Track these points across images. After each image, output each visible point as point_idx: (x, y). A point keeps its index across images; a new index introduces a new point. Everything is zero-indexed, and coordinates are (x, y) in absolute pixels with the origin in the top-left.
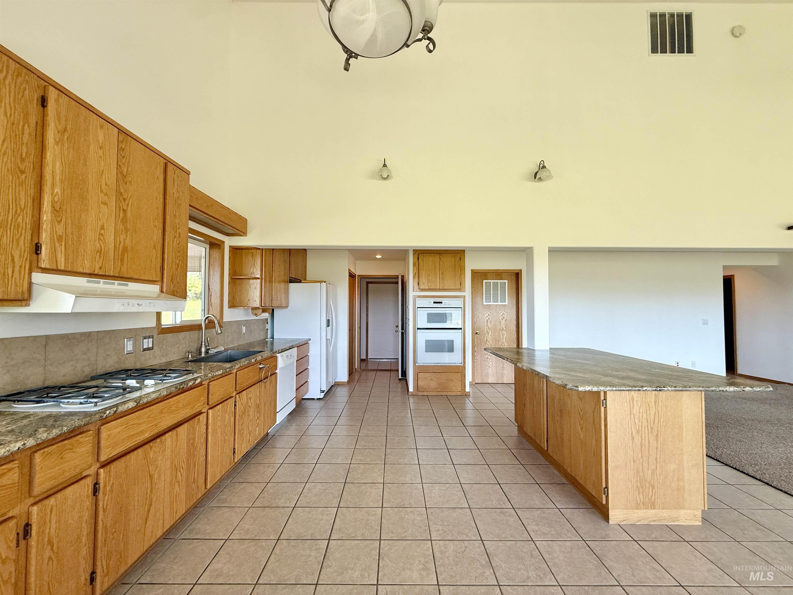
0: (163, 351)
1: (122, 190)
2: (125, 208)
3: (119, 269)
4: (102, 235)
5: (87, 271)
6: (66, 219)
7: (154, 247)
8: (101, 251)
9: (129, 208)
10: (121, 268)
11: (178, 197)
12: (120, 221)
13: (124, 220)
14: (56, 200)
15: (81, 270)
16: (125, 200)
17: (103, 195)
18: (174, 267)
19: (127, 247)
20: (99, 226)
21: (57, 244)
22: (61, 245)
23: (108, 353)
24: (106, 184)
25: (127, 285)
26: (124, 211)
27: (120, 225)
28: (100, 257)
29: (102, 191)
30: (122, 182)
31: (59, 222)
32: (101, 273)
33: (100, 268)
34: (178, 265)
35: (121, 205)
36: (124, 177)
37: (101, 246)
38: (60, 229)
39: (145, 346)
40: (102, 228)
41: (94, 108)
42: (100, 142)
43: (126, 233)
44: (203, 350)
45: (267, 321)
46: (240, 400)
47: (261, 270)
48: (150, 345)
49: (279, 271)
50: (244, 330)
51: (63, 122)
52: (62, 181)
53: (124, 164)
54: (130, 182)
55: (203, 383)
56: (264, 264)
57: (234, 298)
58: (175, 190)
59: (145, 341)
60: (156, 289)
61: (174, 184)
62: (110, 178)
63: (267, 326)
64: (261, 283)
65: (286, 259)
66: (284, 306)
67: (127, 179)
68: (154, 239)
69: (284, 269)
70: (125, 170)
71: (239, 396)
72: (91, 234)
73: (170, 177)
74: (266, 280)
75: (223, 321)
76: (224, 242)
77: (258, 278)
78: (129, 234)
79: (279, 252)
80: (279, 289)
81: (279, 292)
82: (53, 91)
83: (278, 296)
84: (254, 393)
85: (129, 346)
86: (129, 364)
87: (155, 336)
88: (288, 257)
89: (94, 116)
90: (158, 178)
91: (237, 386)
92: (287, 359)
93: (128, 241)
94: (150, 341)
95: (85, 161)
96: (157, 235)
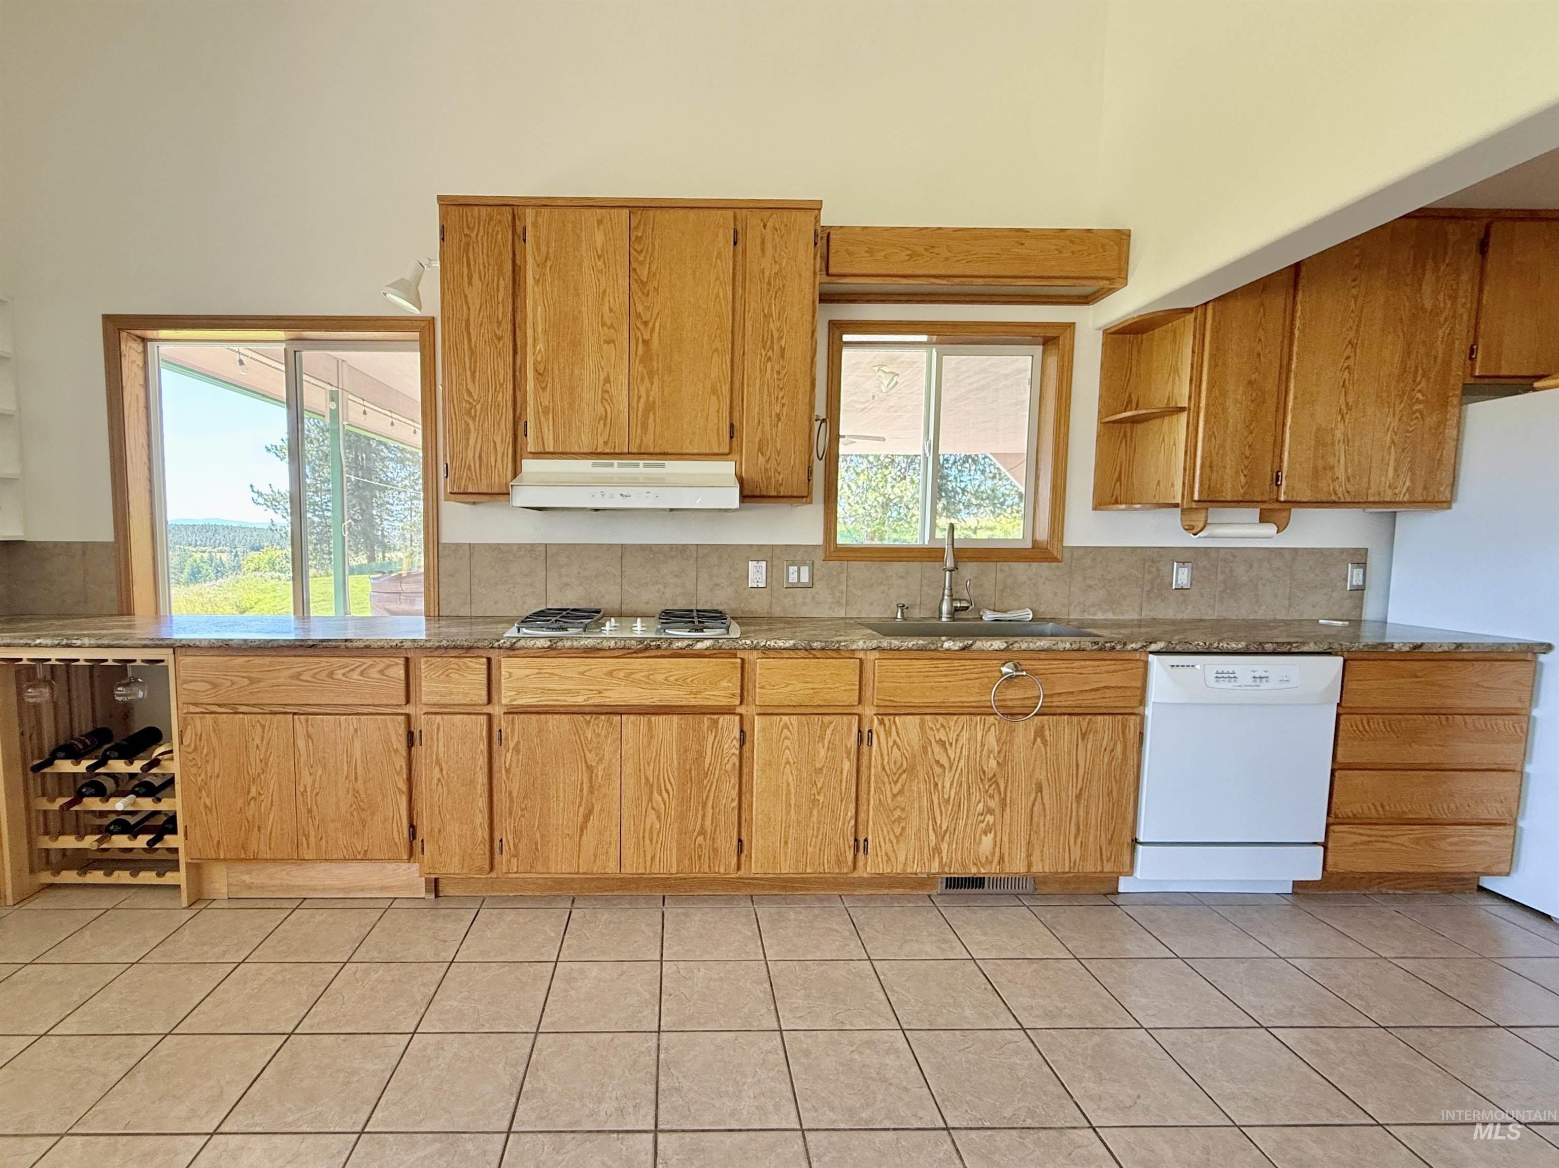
0: (837, 594)
1: (640, 309)
2: (647, 337)
3: (638, 441)
4: (607, 392)
5: (586, 450)
6: (553, 381)
7: (714, 391)
8: (606, 416)
9: (655, 336)
10: (642, 440)
11: (776, 274)
12: (637, 362)
13: (646, 359)
14: (539, 360)
15: (576, 450)
16: (646, 323)
17: (605, 328)
18: (767, 420)
19: (654, 402)
20: (602, 378)
21: (543, 419)
22: (548, 419)
23: (718, 581)
24: (611, 310)
25: (663, 466)
26: (647, 343)
27: (638, 368)
28: (605, 425)
29: (604, 325)
30: (640, 294)
31: (544, 389)
32: (607, 451)
33: (606, 443)
34: (778, 415)
35: (639, 334)
36: (643, 284)
37: (606, 411)
38: (546, 400)
39: (793, 578)
40: (607, 380)
41: (593, 199)
42: (599, 247)
43: (651, 379)
44: (945, 607)
45: (1360, 558)
46: (888, 733)
47: (1195, 382)
48: (805, 578)
49: (1350, 362)
50: (1182, 576)
51: (543, 249)
52: (545, 332)
53: (641, 263)
54: (656, 289)
55: (740, 654)
56: (1212, 356)
57: (1119, 479)
58: (766, 263)
59: (793, 569)
60: (727, 468)
61: (763, 250)
62: (618, 297)
63: (1355, 577)
64: (1192, 428)
65: (1423, 309)
66: (1400, 498)
67: (650, 287)
68: (713, 376)
69: (1408, 353)
70: (644, 273)
71: (882, 722)
72: (588, 395)
73: (752, 239)
74: (1224, 410)
75: (1065, 544)
76: (1072, 325)
77: (1182, 409)
78: (656, 380)
79: (1354, 291)
80: (1345, 435)
81: (1341, 448)
82: (530, 214)
83: (1331, 460)
84: (965, 735)
85: (757, 574)
86: (759, 606)
87: (818, 563)
88: (1454, 298)
89: (588, 212)
90: (719, 256)
91: (868, 693)
92: (1225, 684)
93: (655, 393)
94: (805, 571)
95: (576, 289)
96: (719, 368)
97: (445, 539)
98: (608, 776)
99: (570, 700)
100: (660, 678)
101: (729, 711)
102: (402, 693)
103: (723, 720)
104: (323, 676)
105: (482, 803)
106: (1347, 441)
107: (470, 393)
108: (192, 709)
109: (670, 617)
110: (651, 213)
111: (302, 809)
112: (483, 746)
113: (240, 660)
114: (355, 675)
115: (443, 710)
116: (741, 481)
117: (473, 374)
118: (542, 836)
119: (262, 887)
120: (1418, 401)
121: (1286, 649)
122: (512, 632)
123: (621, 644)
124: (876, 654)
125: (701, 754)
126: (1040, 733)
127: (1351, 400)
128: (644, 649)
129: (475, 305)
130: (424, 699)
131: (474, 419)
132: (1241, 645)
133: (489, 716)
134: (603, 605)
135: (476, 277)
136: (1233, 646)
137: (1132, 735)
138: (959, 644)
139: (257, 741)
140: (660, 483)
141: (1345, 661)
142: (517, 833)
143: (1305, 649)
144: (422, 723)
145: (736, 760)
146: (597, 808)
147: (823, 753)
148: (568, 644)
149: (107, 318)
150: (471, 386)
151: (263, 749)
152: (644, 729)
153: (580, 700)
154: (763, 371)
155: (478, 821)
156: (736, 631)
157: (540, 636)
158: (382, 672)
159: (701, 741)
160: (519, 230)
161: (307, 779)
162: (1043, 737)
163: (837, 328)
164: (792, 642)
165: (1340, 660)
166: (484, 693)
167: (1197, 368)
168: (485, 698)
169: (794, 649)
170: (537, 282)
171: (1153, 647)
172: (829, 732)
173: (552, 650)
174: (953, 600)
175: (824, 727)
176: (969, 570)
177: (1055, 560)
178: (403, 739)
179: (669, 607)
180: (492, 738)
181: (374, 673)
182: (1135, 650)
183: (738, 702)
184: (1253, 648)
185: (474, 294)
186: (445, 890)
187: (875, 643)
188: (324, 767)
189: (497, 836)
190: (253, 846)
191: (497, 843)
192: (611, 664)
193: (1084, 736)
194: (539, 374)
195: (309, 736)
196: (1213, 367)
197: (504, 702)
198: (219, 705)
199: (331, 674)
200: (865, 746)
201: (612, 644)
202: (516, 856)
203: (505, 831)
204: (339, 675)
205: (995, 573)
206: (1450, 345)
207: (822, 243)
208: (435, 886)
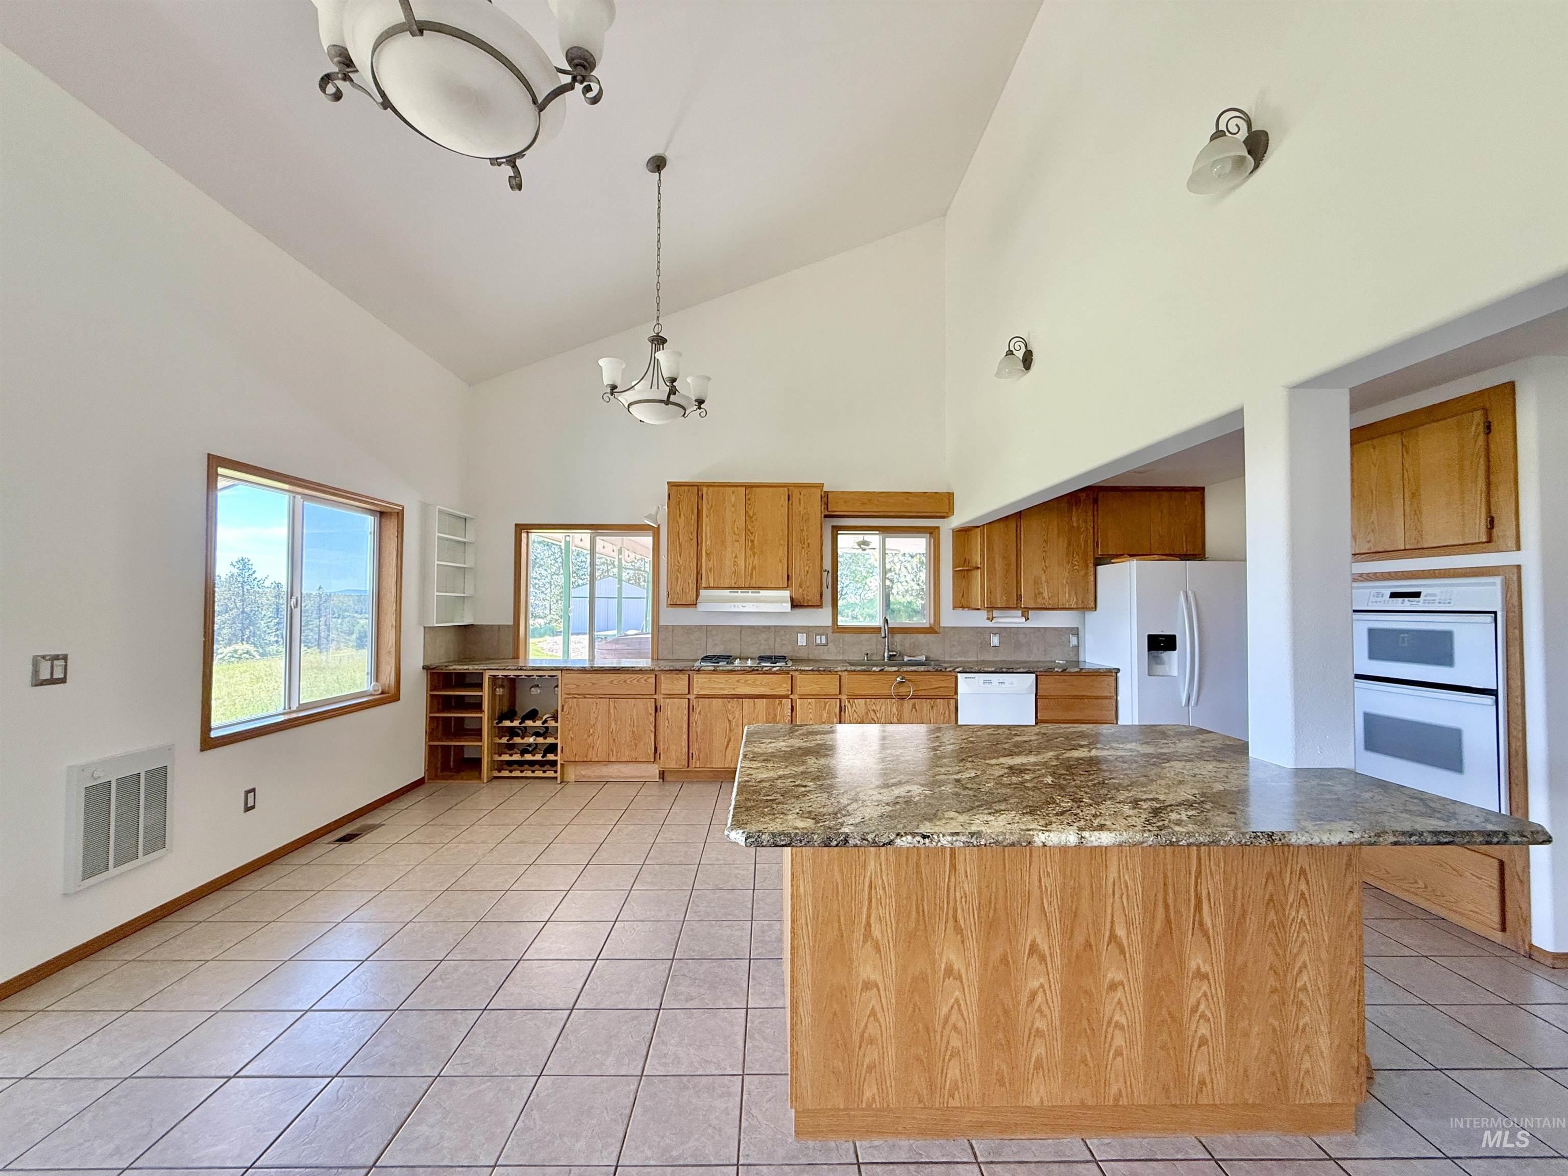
0: (839, 649)
1: (750, 527)
2: (752, 539)
4: (736, 562)
5: (727, 586)
6: (714, 557)
7: (780, 561)
8: (735, 572)
9: (756, 538)
10: (750, 582)
11: (806, 512)
12: (748, 549)
13: (752, 548)
14: (708, 548)
15: (723, 586)
16: (752, 533)
18: (803, 574)
19: (755, 566)
20: (734, 556)
21: (709, 573)
22: (711, 573)
23: (784, 642)
24: (738, 528)
25: (759, 593)
26: (752, 541)
27: (749, 552)
28: (735, 575)
29: (735, 534)
30: (749, 521)
31: (710, 560)
32: (736, 586)
33: (735, 583)
34: (807, 572)
35: (749, 538)
36: (751, 517)
37: (735, 570)
38: (710, 565)
39: (818, 641)
40: (736, 557)
42: (733, 502)
43: (754, 556)
44: (886, 655)
45: (1075, 632)
46: (852, 706)
47: (982, 556)
48: (824, 641)
49: (1046, 549)
50: (995, 640)
51: (710, 503)
52: (710, 537)
53: (750, 509)
54: (756, 519)
55: (791, 673)
56: (987, 546)
57: (963, 596)
58: (801, 509)
59: (818, 637)
60: (786, 594)
61: (800, 503)
62: (741, 523)
63: (1074, 641)
64: (982, 575)
65: (1074, 527)
66: (1072, 606)
67: (754, 519)
68: (780, 555)
69: (1069, 545)
70: (751, 513)
71: (849, 702)
72: (728, 563)
73: (795, 500)
74: (995, 569)
75: (941, 625)
76: (938, 528)
77: (978, 568)
78: (756, 556)
79: (1044, 520)
80: (1047, 579)
81: (1045, 584)
82: (705, 489)
83: (1041, 590)
84: (883, 707)
85: (802, 640)
86: (803, 654)
87: (830, 634)
88: (1086, 522)
89: (728, 489)
90: (782, 506)
91: (844, 690)
92: (987, 685)
93: (756, 562)
94: (824, 638)
95: (723, 519)
96: (783, 551)
97: (661, 623)
98: (737, 726)
99: (722, 692)
100: (758, 683)
101: (786, 697)
102: (654, 689)
103: (784, 701)
104: (622, 682)
105: (685, 737)
106: (1047, 582)
107: (679, 563)
108: (568, 696)
109: (762, 659)
110: (754, 489)
111: (611, 740)
112: (686, 712)
113: (589, 676)
114: (635, 682)
115: (671, 696)
116: (792, 599)
117: (680, 556)
118: (710, 751)
119: (589, 777)
120: (1075, 565)
121: (1011, 670)
122: (697, 664)
123: (742, 669)
124: (846, 673)
125: (775, 715)
126: (914, 706)
127: (1047, 564)
128: (752, 671)
129: (682, 527)
130: (662, 692)
131: (680, 573)
132: (993, 669)
133: (689, 699)
134: (733, 654)
135: (682, 515)
136: (990, 669)
137: (952, 707)
138: (879, 669)
139: (594, 710)
140: (758, 601)
141: (1037, 676)
142: (699, 750)
143: (1018, 671)
144: (661, 702)
145: (790, 718)
146: (732, 739)
147: (825, 715)
148: (721, 668)
149: (516, 525)
150: (679, 559)
151: (596, 713)
152: (752, 704)
153: (726, 692)
154: (801, 553)
155: (683, 744)
156: (790, 663)
157: (709, 666)
158: (646, 680)
159: (775, 709)
160: (700, 495)
161: (613, 726)
162: (915, 708)
163: (836, 529)
164: (811, 668)
165: (1034, 675)
166: (687, 689)
167: (982, 551)
168: (687, 692)
169: (812, 670)
170: (707, 517)
171: (957, 670)
172: (827, 706)
173: (715, 671)
174: (889, 651)
175: (826, 704)
176: (898, 637)
177: (936, 632)
178: (654, 709)
179: (762, 655)
180: (690, 709)
181: (642, 681)
182: (950, 671)
183: (790, 693)
184: (998, 670)
185: (682, 521)
186: (668, 778)
187: (845, 669)
188: (621, 720)
189: (691, 752)
190: (590, 756)
191: (691, 755)
192: (738, 677)
193: (932, 707)
194: (707, 554)
195: (615, 707)
196: (988, 550)
197: (695, 693)
198: (578, 694)
199: (625, 681)
200: (843, 713)
201: (739, 668)
202: (699, 760)
203: (694, 750)
204: (628, 682)
205: (910, 639)
206: (1086, 542)
207: (825, 500)
208: (662, 775)
